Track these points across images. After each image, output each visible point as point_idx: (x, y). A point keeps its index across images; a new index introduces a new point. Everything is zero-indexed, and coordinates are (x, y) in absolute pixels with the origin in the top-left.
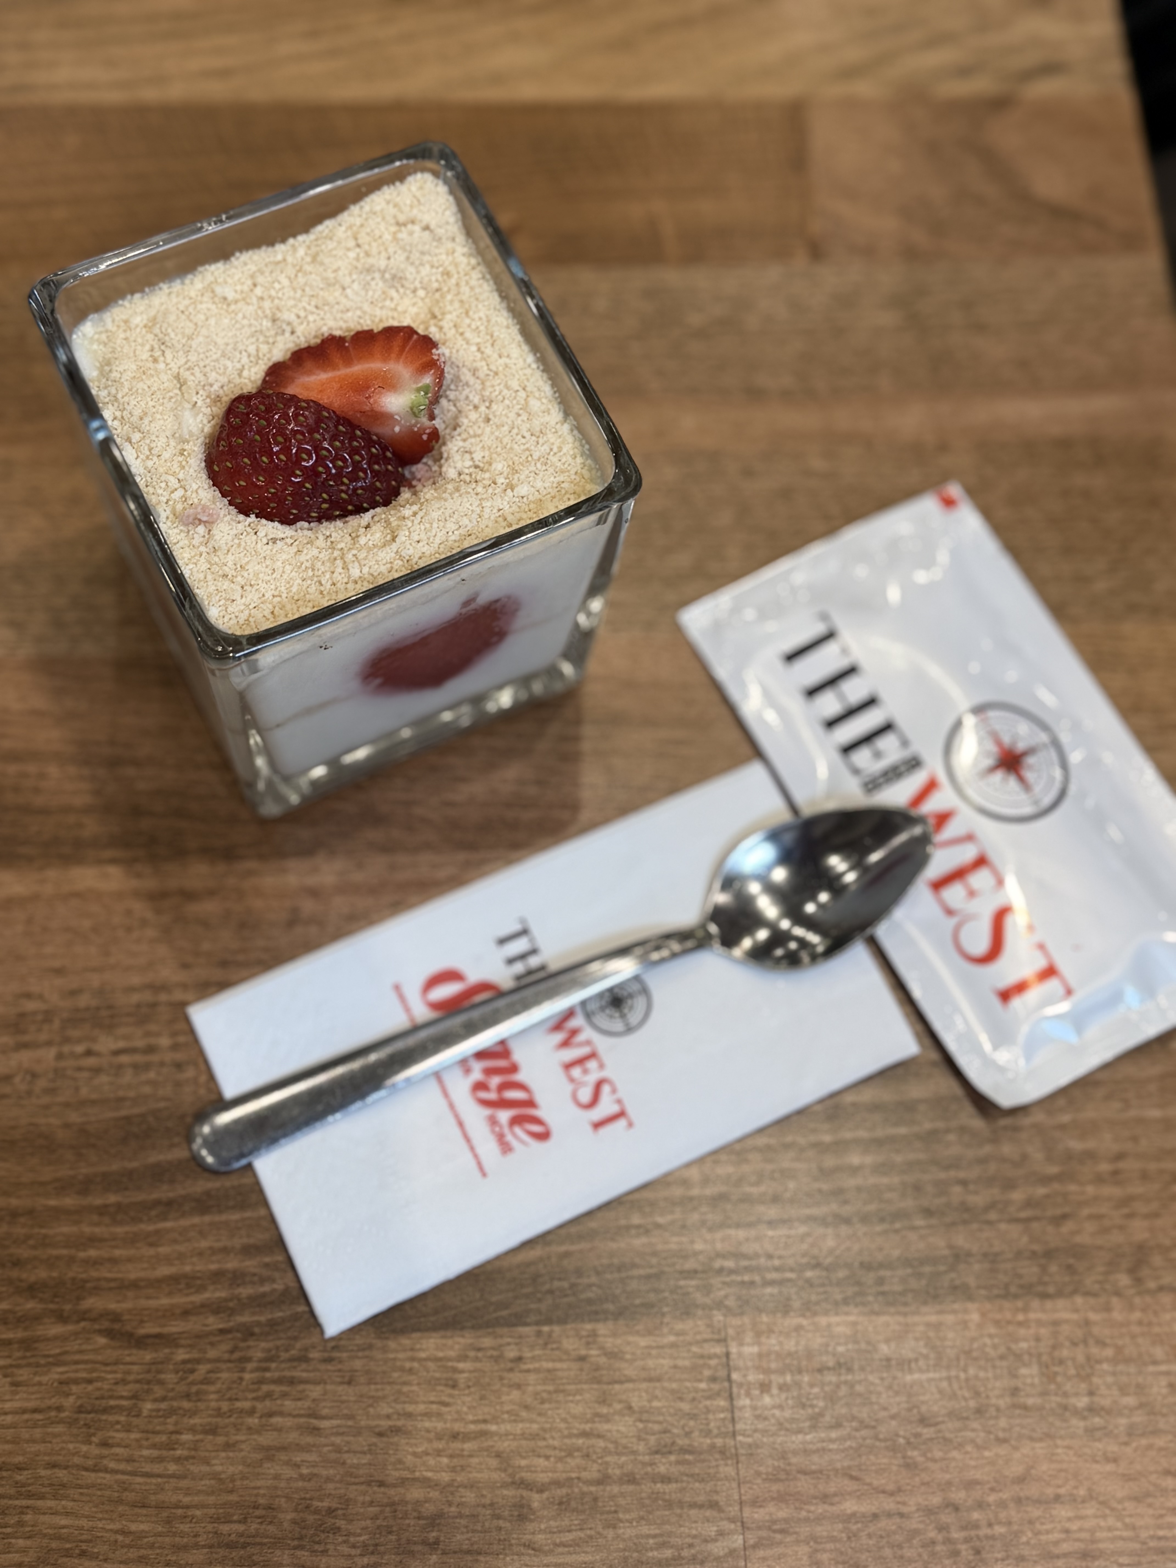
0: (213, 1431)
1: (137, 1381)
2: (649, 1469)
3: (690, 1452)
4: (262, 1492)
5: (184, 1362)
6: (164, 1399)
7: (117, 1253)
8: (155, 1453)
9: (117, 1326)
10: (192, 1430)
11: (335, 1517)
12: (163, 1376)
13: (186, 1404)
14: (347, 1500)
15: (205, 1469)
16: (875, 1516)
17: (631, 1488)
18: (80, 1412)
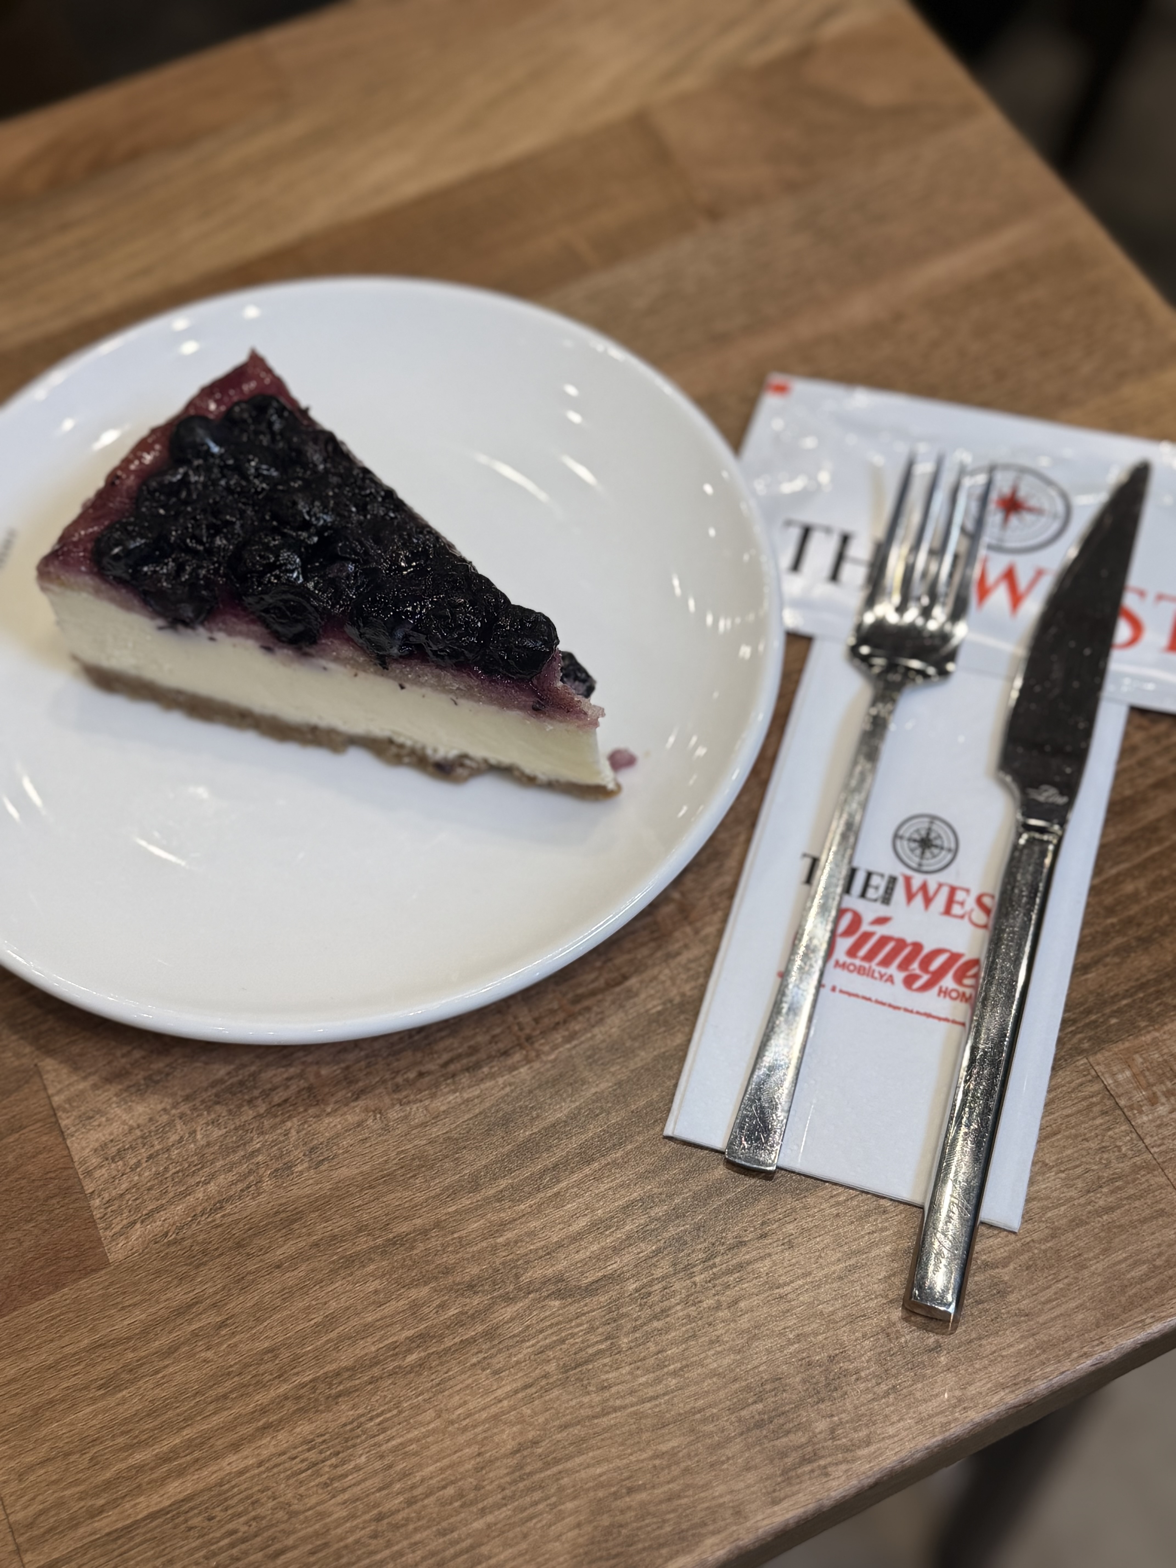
0: (692, 1336)
1: (604, 1324)
2: (1089, 1208)
3: (1117, 1179)
4: (761, 1369)
5: (637, 1290)
6: (635, 1329)
7: (531, 1226)
8: (651, 1376)
9: (562, 1286)
10: (673, 1343)
11: (838, 1362)
12: (624, 1310)
13: (656, 1324)
14: (842, 1344)
15: (702, 1371)
17: (1082, 1229)
18: (566, 1371)
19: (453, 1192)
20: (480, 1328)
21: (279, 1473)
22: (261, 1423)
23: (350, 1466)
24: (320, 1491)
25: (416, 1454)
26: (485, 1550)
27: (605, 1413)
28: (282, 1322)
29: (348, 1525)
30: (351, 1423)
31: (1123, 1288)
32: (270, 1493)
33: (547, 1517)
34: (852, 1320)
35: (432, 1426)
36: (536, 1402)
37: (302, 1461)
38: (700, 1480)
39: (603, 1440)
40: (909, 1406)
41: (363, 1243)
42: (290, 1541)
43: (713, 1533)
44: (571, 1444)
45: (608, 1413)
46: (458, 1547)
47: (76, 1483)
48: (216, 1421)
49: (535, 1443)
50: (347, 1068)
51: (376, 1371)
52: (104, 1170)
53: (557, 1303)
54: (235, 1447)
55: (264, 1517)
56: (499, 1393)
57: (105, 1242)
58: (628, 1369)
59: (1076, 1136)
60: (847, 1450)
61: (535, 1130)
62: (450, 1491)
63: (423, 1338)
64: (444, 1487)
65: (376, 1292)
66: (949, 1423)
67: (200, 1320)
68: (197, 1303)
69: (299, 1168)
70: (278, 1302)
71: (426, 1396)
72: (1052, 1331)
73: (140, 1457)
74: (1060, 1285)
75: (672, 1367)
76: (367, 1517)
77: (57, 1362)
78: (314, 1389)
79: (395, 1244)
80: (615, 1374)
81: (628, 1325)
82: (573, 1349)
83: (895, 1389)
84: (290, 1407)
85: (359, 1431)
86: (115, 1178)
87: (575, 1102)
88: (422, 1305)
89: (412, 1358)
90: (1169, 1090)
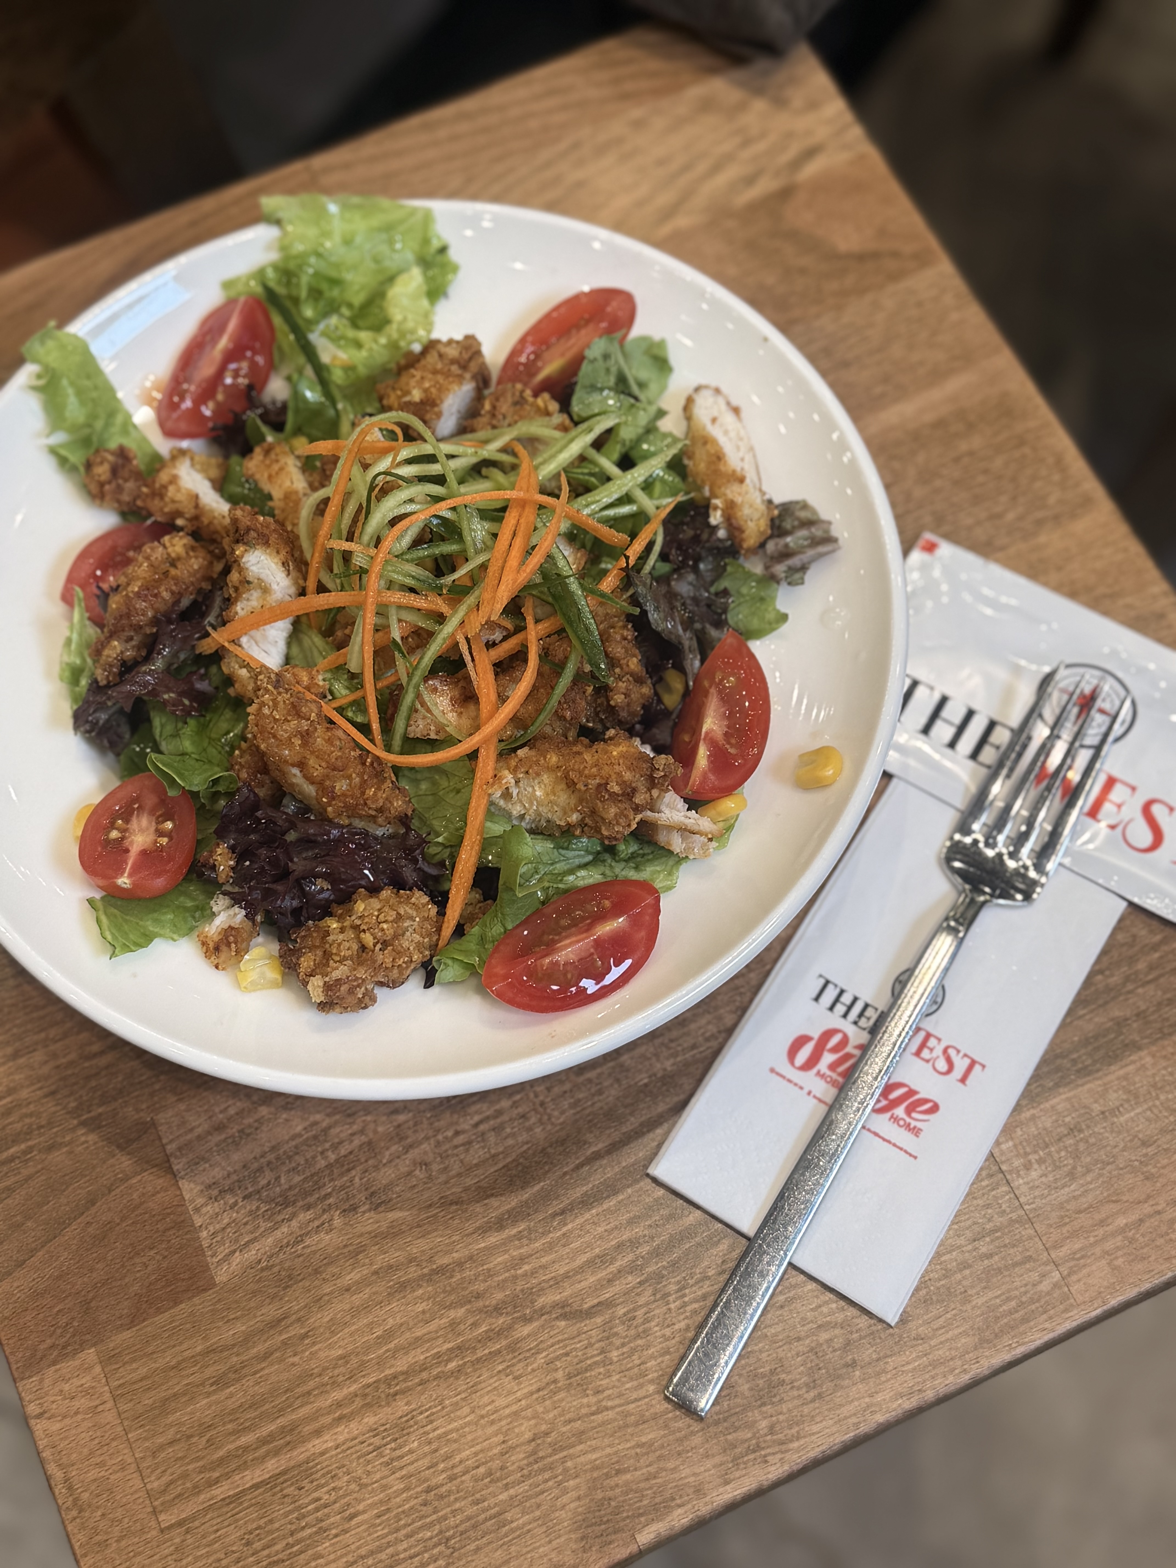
20: (504, 1343)
21: (352, 1454)
22: (337, 1415)
23: (406, 1449)
24: (384, 1469)
25: (455, 1441)
26: (508, 1516)
28: (351, 1335)
29: (405, 1495)
30: (406, 1415)
31: (997, 1319)
32: (345, 1470)
33: (556, 1492)
34: (789, 1341)
35: (468, 1419)
37: (369, 1445)
38: (670, 1465)
40: (829, 1410)
41: (413, 1272)
42: (361, 1507)
43: (679, 1506)
44: (574, 1435)
45: (602, 1412)
46: (488, 1513)
47: (198, 1459)
48: (303, 1412)
49: (547, 1434)
50: (399, 1126)
51: (425, 1375)
52: (209, 1207)
53: (563, 1323)
54: (318, 1433)
55: (341, 1488)
56: (519, 1394)
57: (212, 1267)
58: (618, 1377)
60: (782, 1443)
61: (547, 1182)
62: (482, 1470)
63: (460, 1349)
64: (477, 1467)
65: (424, 1312)
66: (859, 1423)
67: (288, 1332)
68: (285, 1318)
69: (362, 1209)
70: (348, 1318)
71: (463, 1395)
72: (941, 1352)
73: (244, 1440)
74: (948, 1316)
75: (650, 1376)
76: (419, 1489)
77: (179, 1363)
78: (377, 1388)
79: (437, 1274)
80: (607, 1381)
81: (618, 1342)
82: (576, 1360)
83: (820, 1396)
84: (358, 1402)
85: (412, 1422)
86: (217, 1214)
87: (578, 1158)
88: (459, 1324)
89: (452, 1365)
90: (1041, 1158)
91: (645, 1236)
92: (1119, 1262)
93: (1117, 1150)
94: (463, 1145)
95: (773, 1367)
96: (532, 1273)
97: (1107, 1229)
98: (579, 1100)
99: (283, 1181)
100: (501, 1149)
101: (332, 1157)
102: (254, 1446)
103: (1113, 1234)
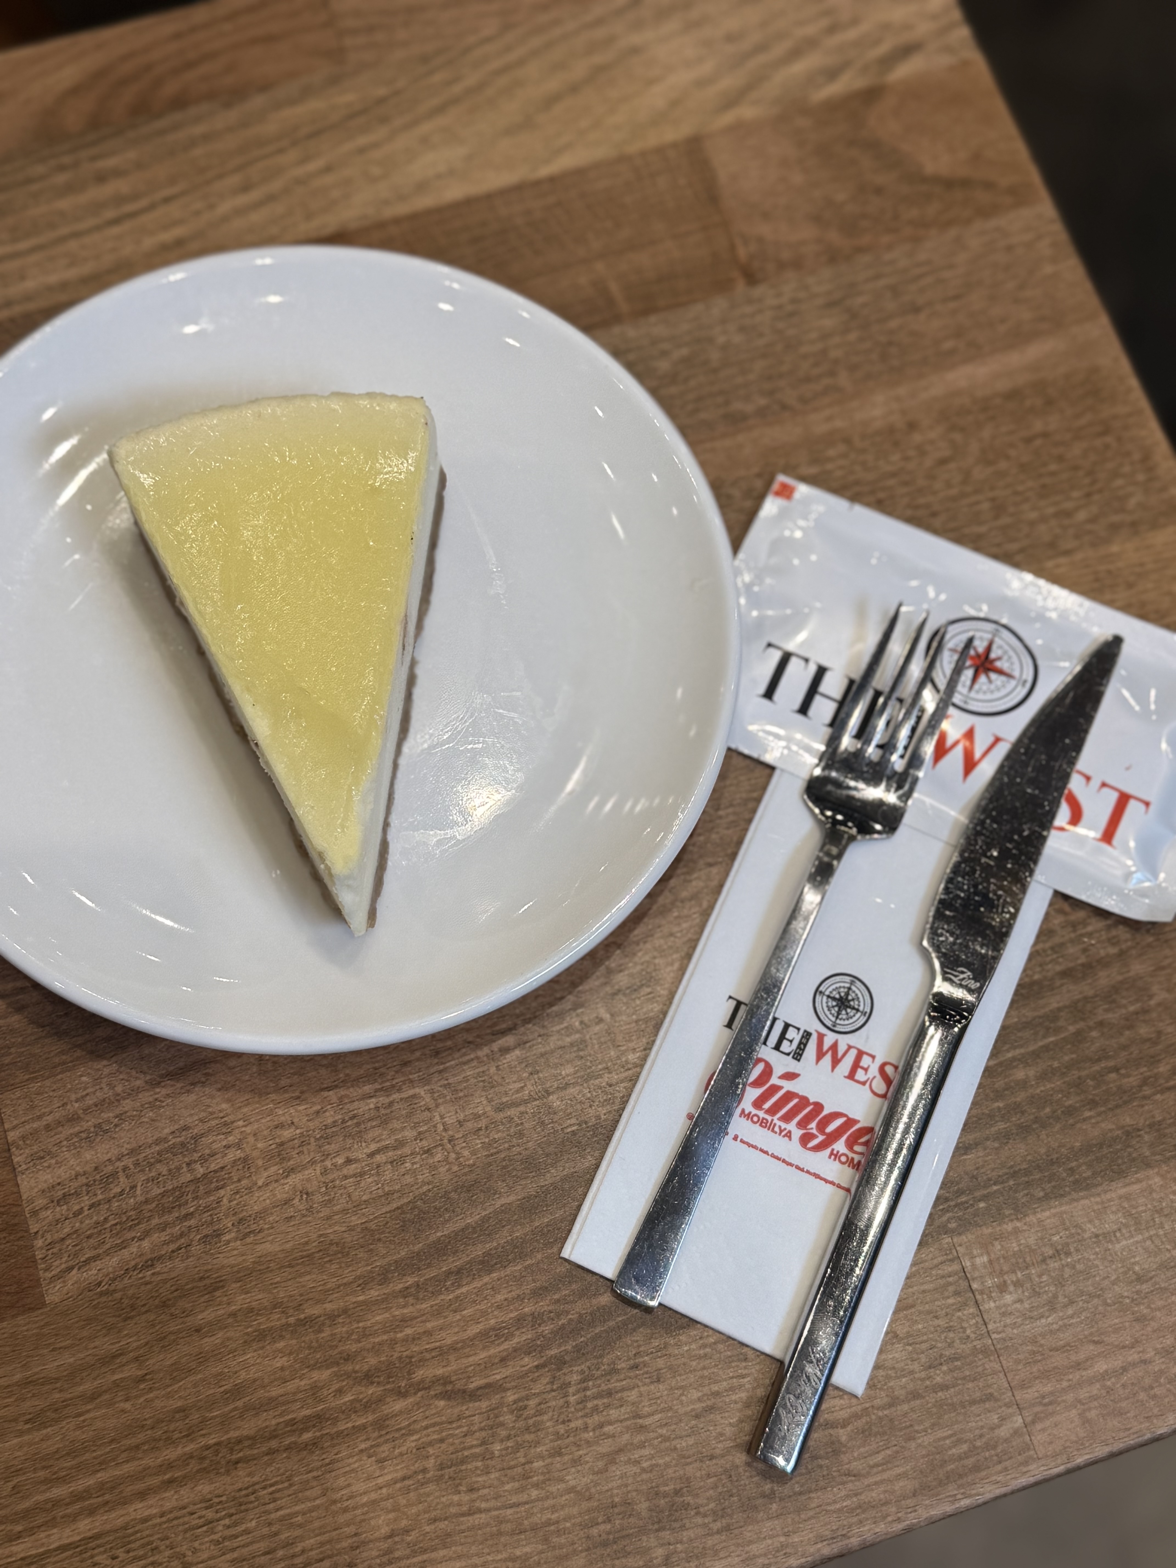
0: (558, 1452)
1: (481, 1429)
2: (928, 1383)
3: (957, 1359)
4: (615, 1491)
5: (515, 1402)
6: (508, 1438)
7: (429, 1325)
8: (517, 1485)
9: (449, 1387)
10: (541, 1457)
11: (682, 1496)
12: (501, 1419)
13: (528, 1437)
14: (688, 1479)
15: (561, 1486)
16: (1124, 1369)
17: (918, 1402)
18: (442, 1469)
19: (364, 1283)
20: (371, 1418)
21: (178, 1525)
22: (167, 1477)
23: (240, 1529)
24: (212, 1547)
25: (300, 1526)
27: (470, 1513)
28: (195, 1385)
30: (247, 1488)
31: (944, 1463)
32: (168, 1542)
35: (318, 1502)
36: (412, 1494)
37: (200, 1518)
39: (466, 1537)
40: (738, 1545)
41: (276, 1320)
44: (437, 1537)
45: (474, 1513)
48: (127, 1468)
49: (407, 1531)
50: (282, 1144)
51: (274, 1444)
52: (49, 1212)
53: (442, 1403)
54: (142, 1495)
56: (380, 1481)
57: (43, 1283)
58: (497, 1474)
59: (929, 1312)
61: (446, 1233)
63: (319, 1418)
65: (282, 1369)
67: (122, 1371)
68: (121, 1354)
69: (227, 1237)
70: (193, 1365)
71: (315, 1474)
72: (874, 1494)
73: (56, 1492)
74: (888, 1452)
75: (535, 1479)
78: (217, 1453)
79: (304, 1325)
80: (484, 1478)
81: (503, 1433)
82: (451, 1449)
83: (727, 1528)
84: (194, 1466)
85: (252, 1498)
86: (58, 1222)
87: (485, 1210)
88: (322, 1388)
89: (307, 1436)
90: (1018, 1280)
91: (551, 1312)
92: (1092, 1414)
93: (1106, 1282)
94: (355, 1175)
95: (678, 1487)
96: (414, 1339)
97: (1084, 1373)
98: (495, 1141)
99: (138, 1192)
100: (397, 1187)
101: (200, 1170)
102: (68, 1500)
103: (1091, 1382)
